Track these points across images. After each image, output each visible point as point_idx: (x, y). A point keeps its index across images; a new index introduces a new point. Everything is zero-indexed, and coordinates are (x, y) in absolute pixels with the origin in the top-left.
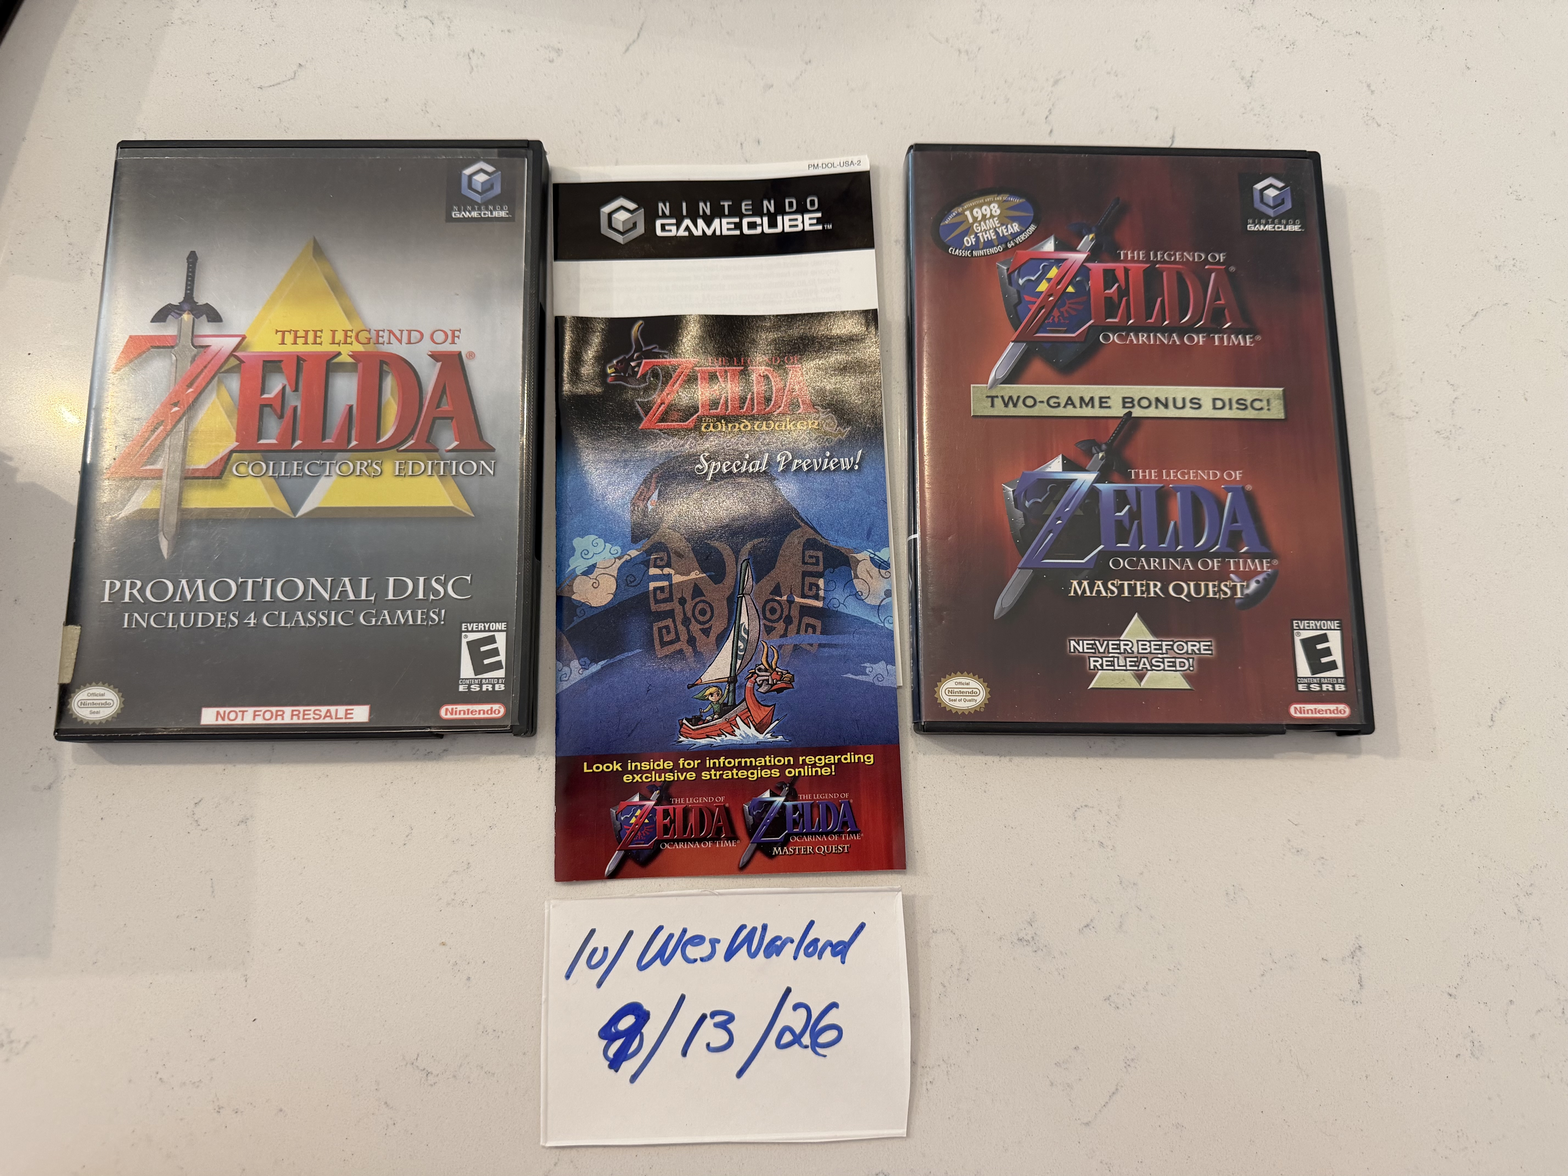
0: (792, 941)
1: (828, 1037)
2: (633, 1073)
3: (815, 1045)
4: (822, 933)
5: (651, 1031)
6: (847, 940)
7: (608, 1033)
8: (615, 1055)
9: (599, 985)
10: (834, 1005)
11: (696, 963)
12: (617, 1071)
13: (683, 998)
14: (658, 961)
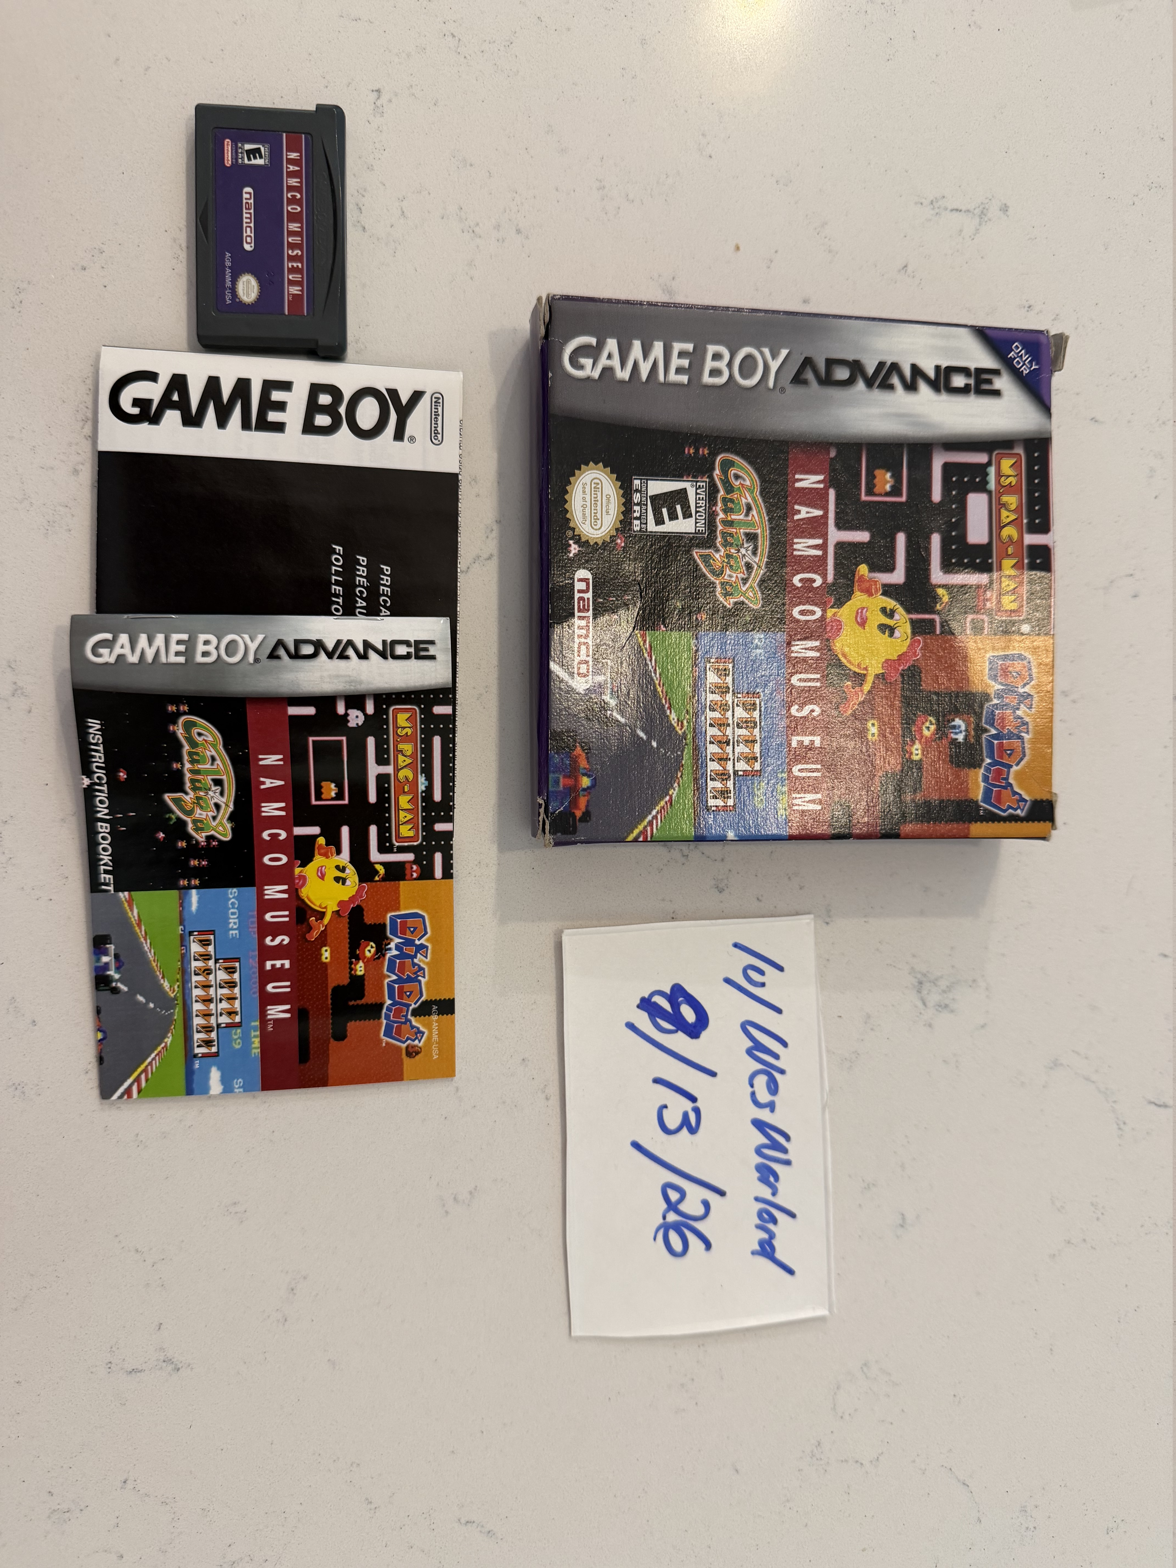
0: (774, 1194)
1: (675, 1240)
2: (636, 1025)
3: (666, 1227)
4: (783, 1227)
5: (679, 1041)
6: (779, 1255)
7: (678, 994)
8: (656, 1005)
9: (728, 981)
10: (708, 1245)
11: (749, 1086)
12: (638, 1007)
13: (713, 1074)
14: (750, 1044)
